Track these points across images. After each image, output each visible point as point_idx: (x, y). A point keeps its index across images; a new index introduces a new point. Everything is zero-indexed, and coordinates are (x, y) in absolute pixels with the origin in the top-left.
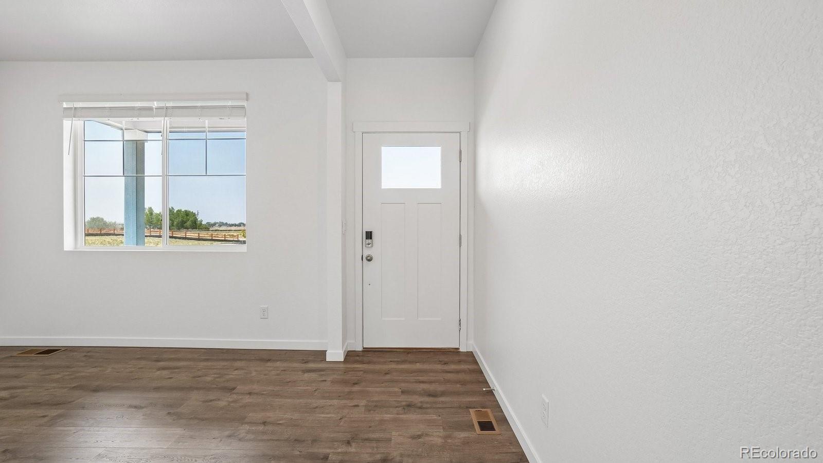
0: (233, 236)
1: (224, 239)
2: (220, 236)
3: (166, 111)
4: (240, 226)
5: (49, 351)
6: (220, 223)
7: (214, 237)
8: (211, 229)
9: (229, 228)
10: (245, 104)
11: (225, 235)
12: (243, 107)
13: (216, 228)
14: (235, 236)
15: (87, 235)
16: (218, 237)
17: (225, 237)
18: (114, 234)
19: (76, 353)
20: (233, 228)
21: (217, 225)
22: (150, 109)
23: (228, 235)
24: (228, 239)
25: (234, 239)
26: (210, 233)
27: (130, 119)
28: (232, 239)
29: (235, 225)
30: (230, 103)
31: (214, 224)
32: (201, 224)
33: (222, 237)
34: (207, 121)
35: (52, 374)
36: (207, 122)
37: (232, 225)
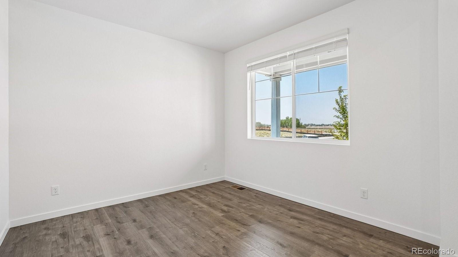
0: (319, 131)
1: (314, 133)
2: (312, 131)
3: (294, 56)
4: (322, 126)
5: (242, 188)
6: (311, 124)
7: (309, 132)
8: (307, 127)
9: (316, 127)
10: (347, 37)
11: (315, 131)
12: (345, 40)
13: (309, 127)
14: (320, 132)
15: (257, 130)
16: (310, 132)
17: (315, 132)
18: (265, 130)
19: (251, 193)
20: (318, 127)
21: (310, 125)
22: (285, 57)
23: (316, 131)
24: (317, 133)
25: (320, 133)
26: (307, 130)
27: (276, 65)
28: (318, 133)
29: (320, 125)
30: (335, 39)
31: (308, 125)
32: (302, 125)
33: (313, 132)
34: (318, 56)
35: (242, 203)
36: (318, 58)
37: (317, 125)
